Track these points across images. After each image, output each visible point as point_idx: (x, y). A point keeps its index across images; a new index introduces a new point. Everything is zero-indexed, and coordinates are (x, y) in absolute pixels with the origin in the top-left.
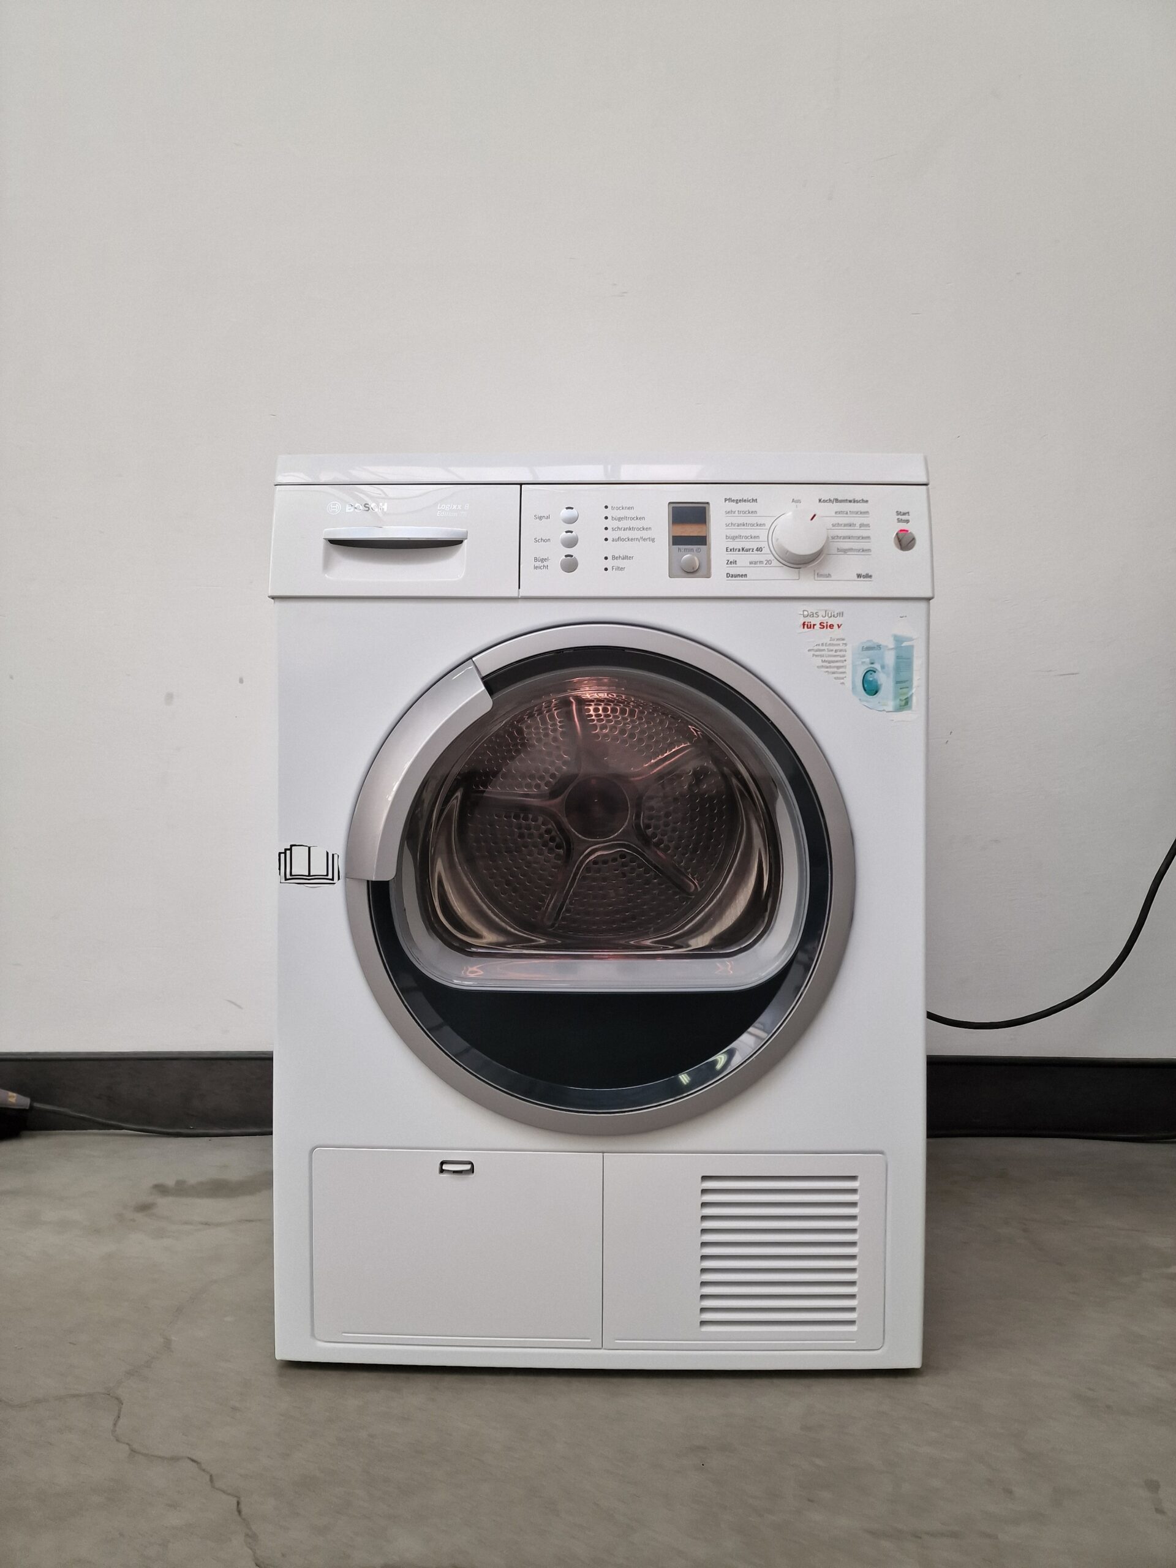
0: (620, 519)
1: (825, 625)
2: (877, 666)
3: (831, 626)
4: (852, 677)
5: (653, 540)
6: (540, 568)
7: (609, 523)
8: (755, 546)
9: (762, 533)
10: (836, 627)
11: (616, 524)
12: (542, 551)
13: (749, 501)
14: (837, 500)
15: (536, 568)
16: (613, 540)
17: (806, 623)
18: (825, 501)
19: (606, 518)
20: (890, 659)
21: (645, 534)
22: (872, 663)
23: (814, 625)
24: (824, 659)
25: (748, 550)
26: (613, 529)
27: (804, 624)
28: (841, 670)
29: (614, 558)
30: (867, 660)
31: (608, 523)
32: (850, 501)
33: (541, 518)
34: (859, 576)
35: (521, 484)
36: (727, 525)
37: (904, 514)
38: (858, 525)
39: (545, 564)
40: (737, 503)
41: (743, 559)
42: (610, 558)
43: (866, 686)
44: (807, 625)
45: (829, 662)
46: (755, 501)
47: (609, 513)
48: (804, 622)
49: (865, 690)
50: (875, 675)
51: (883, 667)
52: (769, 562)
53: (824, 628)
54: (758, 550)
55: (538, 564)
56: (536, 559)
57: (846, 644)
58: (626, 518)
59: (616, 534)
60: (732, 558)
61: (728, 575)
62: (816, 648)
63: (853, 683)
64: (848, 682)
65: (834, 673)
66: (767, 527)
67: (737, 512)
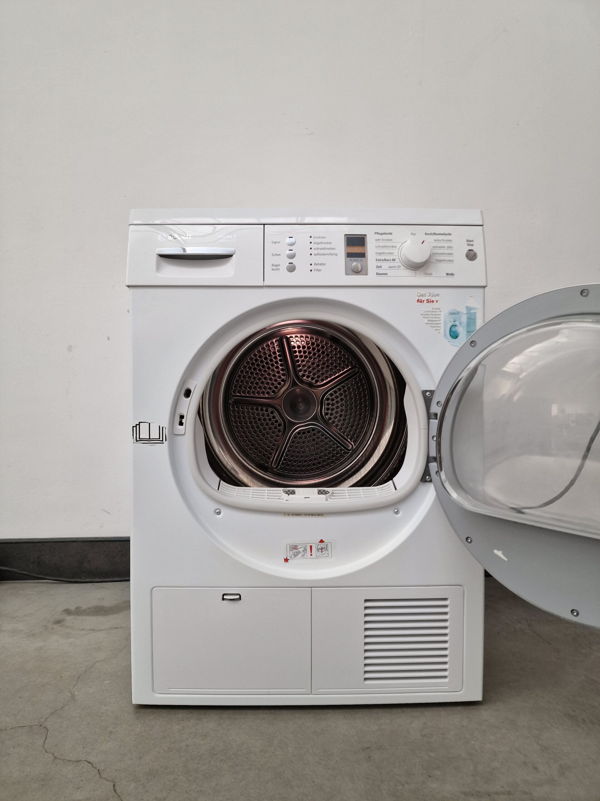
0: (318, 243)
1: (429, 301)
2: (457, 323)
3: (433, 301)
4: (444, 328)
5: (336, 255)
6: (275, 270)
7: (312, 246)
8: (391, 258)
9: (395, 251)
10: (435, 302)
11: (316, 246)
12: (276, 260)
13: (388, 234)
14: (435, 234)
15: (273, 270)
16: (315, 255)
17: (419, 300)
18: (428, 234)
19: (311, 243)
20: (464, 319)
21: (332, 252)
22: (455, 322)
23: (423, 301)
24: (429, 319)
25: (388, 260)
26: (315, 249)
27: (418, 300)
28: (438, 325)
29: (315, 264)
30: (452, 320)
32: (442, 234)
33: (275, 243)
34: (447, 274)
35: (264, 225)
36: (376, 247)
37: (471, 241)
38: (446, 247)
39: (278, 267)
40: (381, 235)
41: (385, 265)
42: (313, 264)
43: (451, 334)
44: (420, 301)
45: (432, 321)
46: (391, 234)
47: (312, 240)
48: (418, 299)
49: (451, 336)
50: (456, 328)
51: (460, 324)
52: (399, 267)
53: (429, 302)
54: (393, 260)
55: (274, 268)
56: (273, 265)
57: (441, 311)
58: (321, 243)
59: (316, 252)
60: (379, 264)
61: (377, 274)
62: (425, 313)
63: (445, 332)
64: (442, 331)
65: (434, 327)
66: (398, 248)
67: (381, 240)
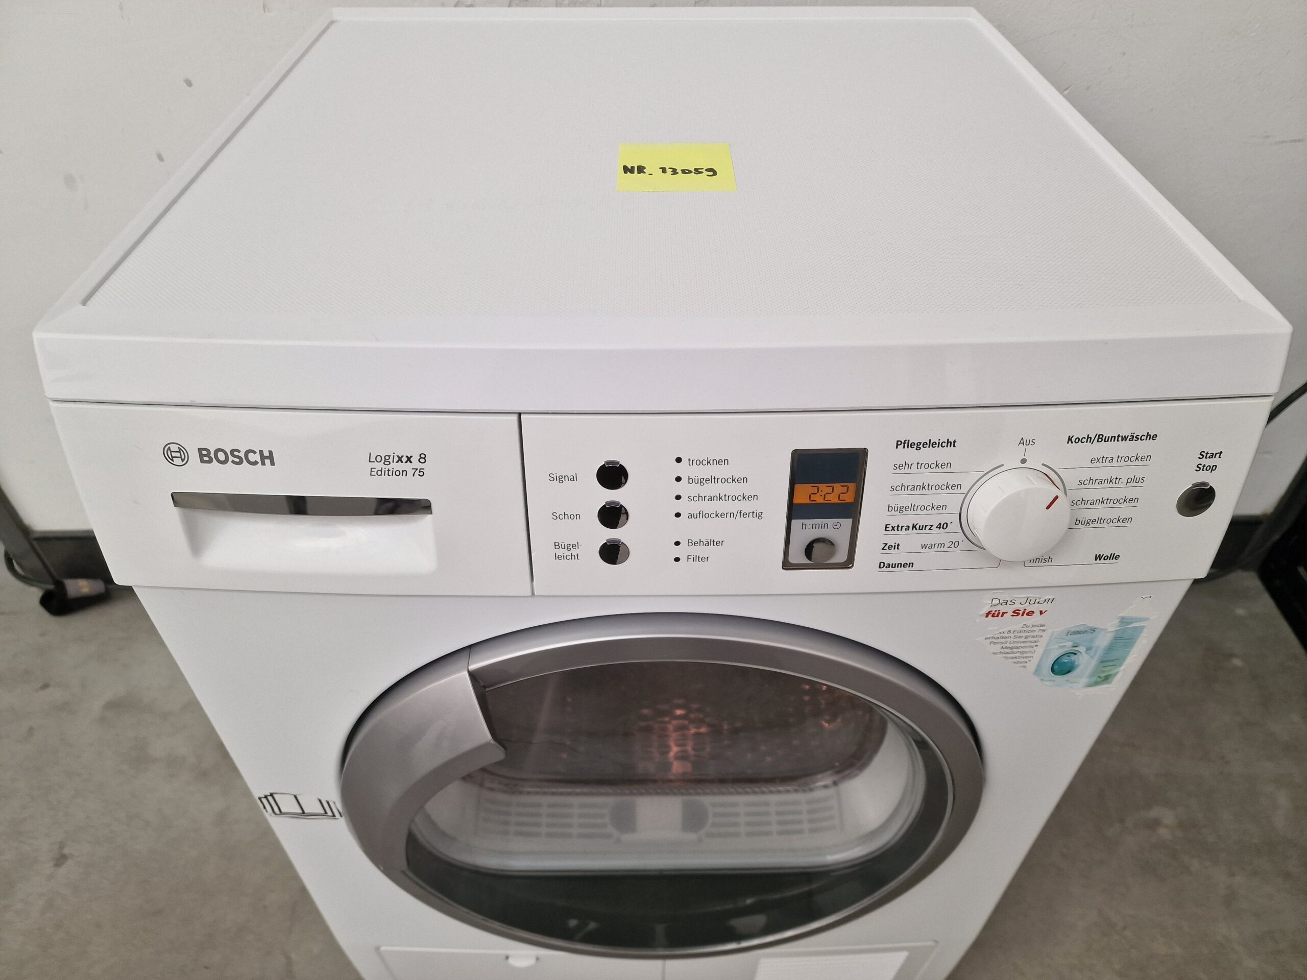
0: (701, 482)
1: (1021, 613)
2: (1082, 649)
3: (1030, 613)
4: (1039, 664)
5: (760, 516)
6: (565, 557)
7: (682, 488)
8: (934, 519)
9: (953, 501)
10: (1037, 614)
11: (695, 489)
12: (566, 532)
13: (940, 445)
14: (1100, 438)
15: (558, 557)
16: (690, 516)
17: (993, 612)
18: (1079, 440)
19: (678, 479)
20: (1103, 640)
21: (747, 506)
22: (1074, 646)
23: (1003, 613)
24: (1007, 645)
25: (922, 528)
26: (690, 499)
27: (989, 613)
28: (1026, 655)
29: (690, 543)
30: (1070, 644)
31: (679, 488)
32: (1124, 438)
33: (560, 479)
34: (1098, 557)
35: (520, 414)
36: (893, 488)
37: (1213, 456)
38: (1124, 481)
39: (574, 552)
40: (918, 448)
41: (910, 542)
43: (1055, 668)
44: (994, 614)
45: (1012, 648)
46: (951, 444)
47: (682, 470)
48: (990, 611)
49: (1052, 672)
50: (1075, 657)
51: (1089, 649)
52: (955, 544)
53: (1017, 615)
54: (939, 526)
55: (560, 552)
56: (557, 545)
57: (1044, 630)
58: (714, 479)
59: (696, 507)
60: (892, 538)
61: (882, 565)
62: (999, 636)
63: (1038, 669)
64: (1032, 670)
65: (1014, 658)
66: (965, 489)
67: (914, 466)
